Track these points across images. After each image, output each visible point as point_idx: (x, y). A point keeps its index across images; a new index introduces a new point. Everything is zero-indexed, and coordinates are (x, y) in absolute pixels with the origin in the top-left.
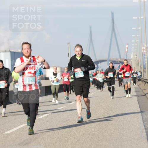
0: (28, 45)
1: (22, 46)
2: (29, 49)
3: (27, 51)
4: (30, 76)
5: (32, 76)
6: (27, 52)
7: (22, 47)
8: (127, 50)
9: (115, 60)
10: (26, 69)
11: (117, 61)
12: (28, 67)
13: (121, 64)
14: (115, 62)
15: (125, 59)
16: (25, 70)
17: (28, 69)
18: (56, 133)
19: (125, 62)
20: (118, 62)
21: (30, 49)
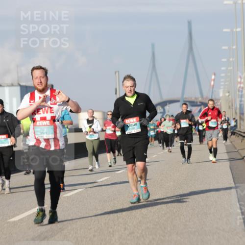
0: (41, 70)
1: (32, 73)
2: (43, 77)
3: (39, 82)
4: (45, 125)
5: (47, 125)
6: (41, 82)
7: (32, 75)
8: (212, 83)
9: (193, 99)
10: (36, 112)
11: (197, 102)
12: (40, 109)
13: (202, 107)
14: (194, 104)
15: (210, 98)
16: (35, 114)
17: (39, 113)
18: (94, 222)
19: (211, 104)
20: (199, 104)
21: (45, 78)
